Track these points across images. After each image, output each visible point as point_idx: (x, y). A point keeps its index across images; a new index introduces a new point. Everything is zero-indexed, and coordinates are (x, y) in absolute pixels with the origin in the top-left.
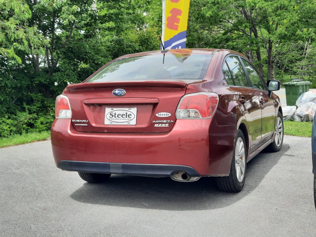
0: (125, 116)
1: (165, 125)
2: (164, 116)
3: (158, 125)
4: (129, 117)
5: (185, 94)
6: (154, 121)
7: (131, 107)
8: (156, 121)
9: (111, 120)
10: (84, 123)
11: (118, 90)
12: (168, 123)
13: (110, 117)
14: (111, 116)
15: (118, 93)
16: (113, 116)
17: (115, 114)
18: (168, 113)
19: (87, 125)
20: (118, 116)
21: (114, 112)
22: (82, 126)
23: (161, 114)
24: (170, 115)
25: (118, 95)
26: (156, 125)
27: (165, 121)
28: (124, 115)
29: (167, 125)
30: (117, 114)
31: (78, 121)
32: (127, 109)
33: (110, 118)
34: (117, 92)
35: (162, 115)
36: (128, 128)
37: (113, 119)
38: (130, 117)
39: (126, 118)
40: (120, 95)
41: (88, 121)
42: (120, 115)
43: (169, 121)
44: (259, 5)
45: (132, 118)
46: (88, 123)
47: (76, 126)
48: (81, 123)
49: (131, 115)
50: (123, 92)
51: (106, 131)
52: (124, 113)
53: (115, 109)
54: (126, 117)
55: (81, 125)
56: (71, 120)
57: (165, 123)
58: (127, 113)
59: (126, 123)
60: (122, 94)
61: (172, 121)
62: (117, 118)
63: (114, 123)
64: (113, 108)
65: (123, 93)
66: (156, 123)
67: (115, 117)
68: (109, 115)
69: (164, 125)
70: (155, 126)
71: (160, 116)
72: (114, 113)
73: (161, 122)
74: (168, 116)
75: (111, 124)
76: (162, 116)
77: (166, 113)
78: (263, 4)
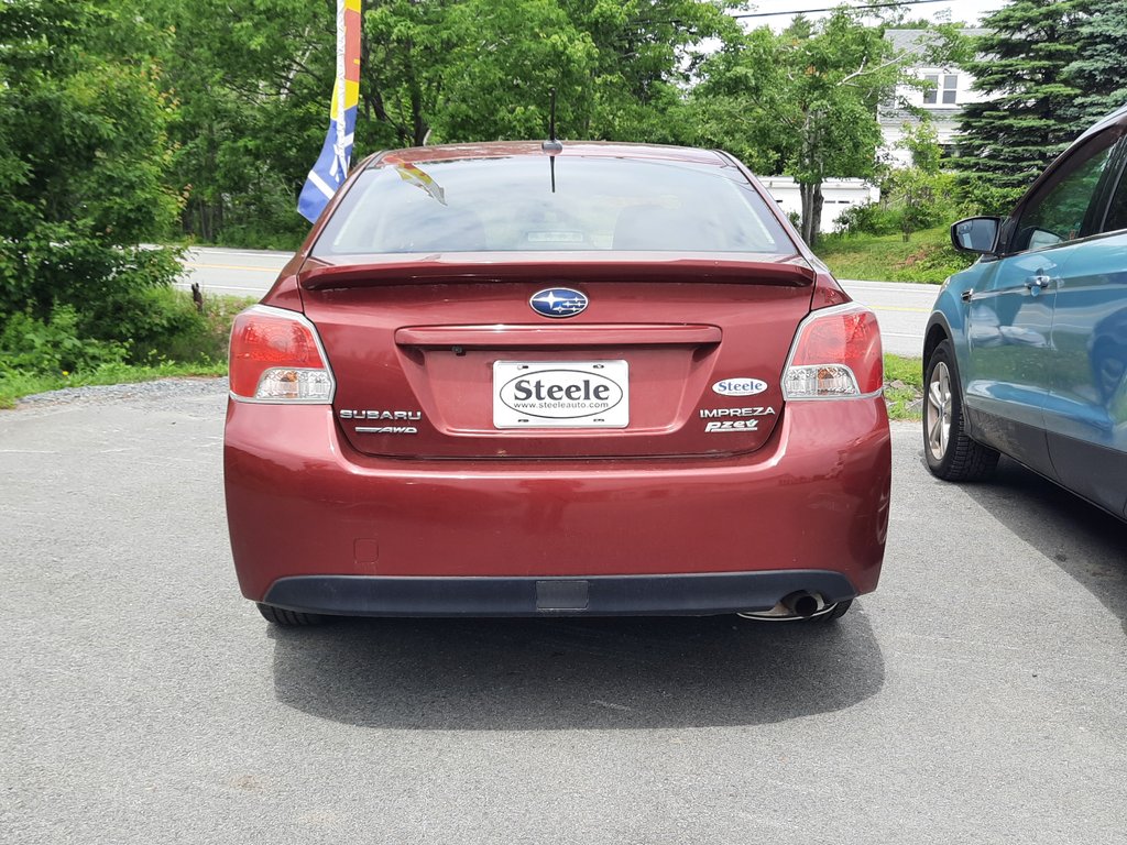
0: (582, 393)
1: (746, 426)
2: (740, 392)
3: (719, 424)
4: (598, 397)
5: (810, 311)
6: (707, 412)
7: (600, 359)
8: (715, 411)
9: (521, 409)
10: (401, 422)
11: (556, 294)
12: (755, 418)
13: (516, 398)
14: (523, 395)
15: (556, 304)
16: (529, 393)
17: (538, 386)
18: (756, 382)
19: (415, 430)
20: (550, 393)
21: (533, 379)
22: (393, 434)
23: (730, 385)
24: (764, 386)
25: (557, 313)
26: (710, 427)
27: (744, 411)
28: (578, 389)
29: (752, 425)
30: (546, 385)
31: (373, 414)
32: (588, 366)
33: (519, 402)
34: (551, 299)
35: (735, 387)
36: (599, 439)
37: (533, 406)
38: (602, 395)
39: (587, 402)
40: (564, 312)
41: (419, 414)
42: (560, 389)
43: (761, 409)
44: (400, 31)
45: (610, 402)
46: (424, 424)
47: (359, 433)
48: (386, 422)
49: (606, 389)
50: (576, 299)
51: (501, 453)
52: (578, 380)
53: (534, 366)
54: (587, 397)
55: (385, 429)
56: (331, 412)
57: (746, 418)
58: (587, 383)
59: (588, 422)
60: (574, 309)
61: (770, 410)
62: (548, 400)
63: (533, 422)
64: (526, 364)
65: (579, 304)
66: (714, 419)
67: (539, 397)
68: (510, 391)
69: (739, 426)
70: (707, 430)
71: (726, 393)
72: (533, 384)
73: (732, 414)
74: (756, 391)
75: (522, 424)
76: (733, 393)
77: (748, 381)
78: (409, 28)
